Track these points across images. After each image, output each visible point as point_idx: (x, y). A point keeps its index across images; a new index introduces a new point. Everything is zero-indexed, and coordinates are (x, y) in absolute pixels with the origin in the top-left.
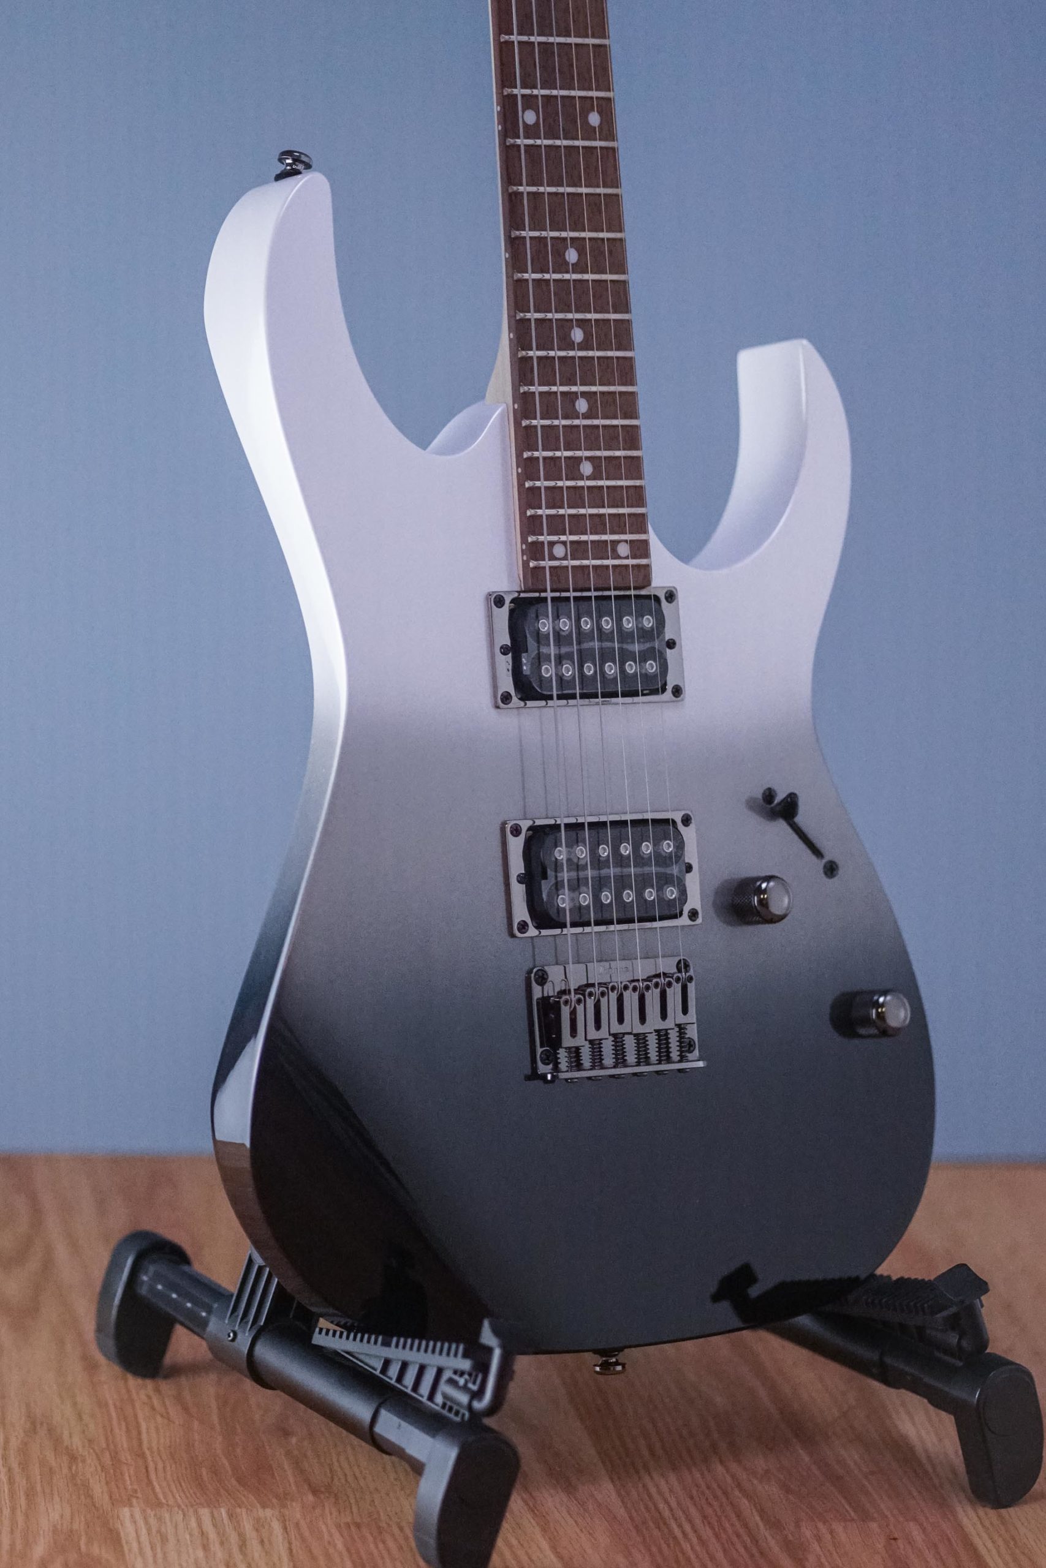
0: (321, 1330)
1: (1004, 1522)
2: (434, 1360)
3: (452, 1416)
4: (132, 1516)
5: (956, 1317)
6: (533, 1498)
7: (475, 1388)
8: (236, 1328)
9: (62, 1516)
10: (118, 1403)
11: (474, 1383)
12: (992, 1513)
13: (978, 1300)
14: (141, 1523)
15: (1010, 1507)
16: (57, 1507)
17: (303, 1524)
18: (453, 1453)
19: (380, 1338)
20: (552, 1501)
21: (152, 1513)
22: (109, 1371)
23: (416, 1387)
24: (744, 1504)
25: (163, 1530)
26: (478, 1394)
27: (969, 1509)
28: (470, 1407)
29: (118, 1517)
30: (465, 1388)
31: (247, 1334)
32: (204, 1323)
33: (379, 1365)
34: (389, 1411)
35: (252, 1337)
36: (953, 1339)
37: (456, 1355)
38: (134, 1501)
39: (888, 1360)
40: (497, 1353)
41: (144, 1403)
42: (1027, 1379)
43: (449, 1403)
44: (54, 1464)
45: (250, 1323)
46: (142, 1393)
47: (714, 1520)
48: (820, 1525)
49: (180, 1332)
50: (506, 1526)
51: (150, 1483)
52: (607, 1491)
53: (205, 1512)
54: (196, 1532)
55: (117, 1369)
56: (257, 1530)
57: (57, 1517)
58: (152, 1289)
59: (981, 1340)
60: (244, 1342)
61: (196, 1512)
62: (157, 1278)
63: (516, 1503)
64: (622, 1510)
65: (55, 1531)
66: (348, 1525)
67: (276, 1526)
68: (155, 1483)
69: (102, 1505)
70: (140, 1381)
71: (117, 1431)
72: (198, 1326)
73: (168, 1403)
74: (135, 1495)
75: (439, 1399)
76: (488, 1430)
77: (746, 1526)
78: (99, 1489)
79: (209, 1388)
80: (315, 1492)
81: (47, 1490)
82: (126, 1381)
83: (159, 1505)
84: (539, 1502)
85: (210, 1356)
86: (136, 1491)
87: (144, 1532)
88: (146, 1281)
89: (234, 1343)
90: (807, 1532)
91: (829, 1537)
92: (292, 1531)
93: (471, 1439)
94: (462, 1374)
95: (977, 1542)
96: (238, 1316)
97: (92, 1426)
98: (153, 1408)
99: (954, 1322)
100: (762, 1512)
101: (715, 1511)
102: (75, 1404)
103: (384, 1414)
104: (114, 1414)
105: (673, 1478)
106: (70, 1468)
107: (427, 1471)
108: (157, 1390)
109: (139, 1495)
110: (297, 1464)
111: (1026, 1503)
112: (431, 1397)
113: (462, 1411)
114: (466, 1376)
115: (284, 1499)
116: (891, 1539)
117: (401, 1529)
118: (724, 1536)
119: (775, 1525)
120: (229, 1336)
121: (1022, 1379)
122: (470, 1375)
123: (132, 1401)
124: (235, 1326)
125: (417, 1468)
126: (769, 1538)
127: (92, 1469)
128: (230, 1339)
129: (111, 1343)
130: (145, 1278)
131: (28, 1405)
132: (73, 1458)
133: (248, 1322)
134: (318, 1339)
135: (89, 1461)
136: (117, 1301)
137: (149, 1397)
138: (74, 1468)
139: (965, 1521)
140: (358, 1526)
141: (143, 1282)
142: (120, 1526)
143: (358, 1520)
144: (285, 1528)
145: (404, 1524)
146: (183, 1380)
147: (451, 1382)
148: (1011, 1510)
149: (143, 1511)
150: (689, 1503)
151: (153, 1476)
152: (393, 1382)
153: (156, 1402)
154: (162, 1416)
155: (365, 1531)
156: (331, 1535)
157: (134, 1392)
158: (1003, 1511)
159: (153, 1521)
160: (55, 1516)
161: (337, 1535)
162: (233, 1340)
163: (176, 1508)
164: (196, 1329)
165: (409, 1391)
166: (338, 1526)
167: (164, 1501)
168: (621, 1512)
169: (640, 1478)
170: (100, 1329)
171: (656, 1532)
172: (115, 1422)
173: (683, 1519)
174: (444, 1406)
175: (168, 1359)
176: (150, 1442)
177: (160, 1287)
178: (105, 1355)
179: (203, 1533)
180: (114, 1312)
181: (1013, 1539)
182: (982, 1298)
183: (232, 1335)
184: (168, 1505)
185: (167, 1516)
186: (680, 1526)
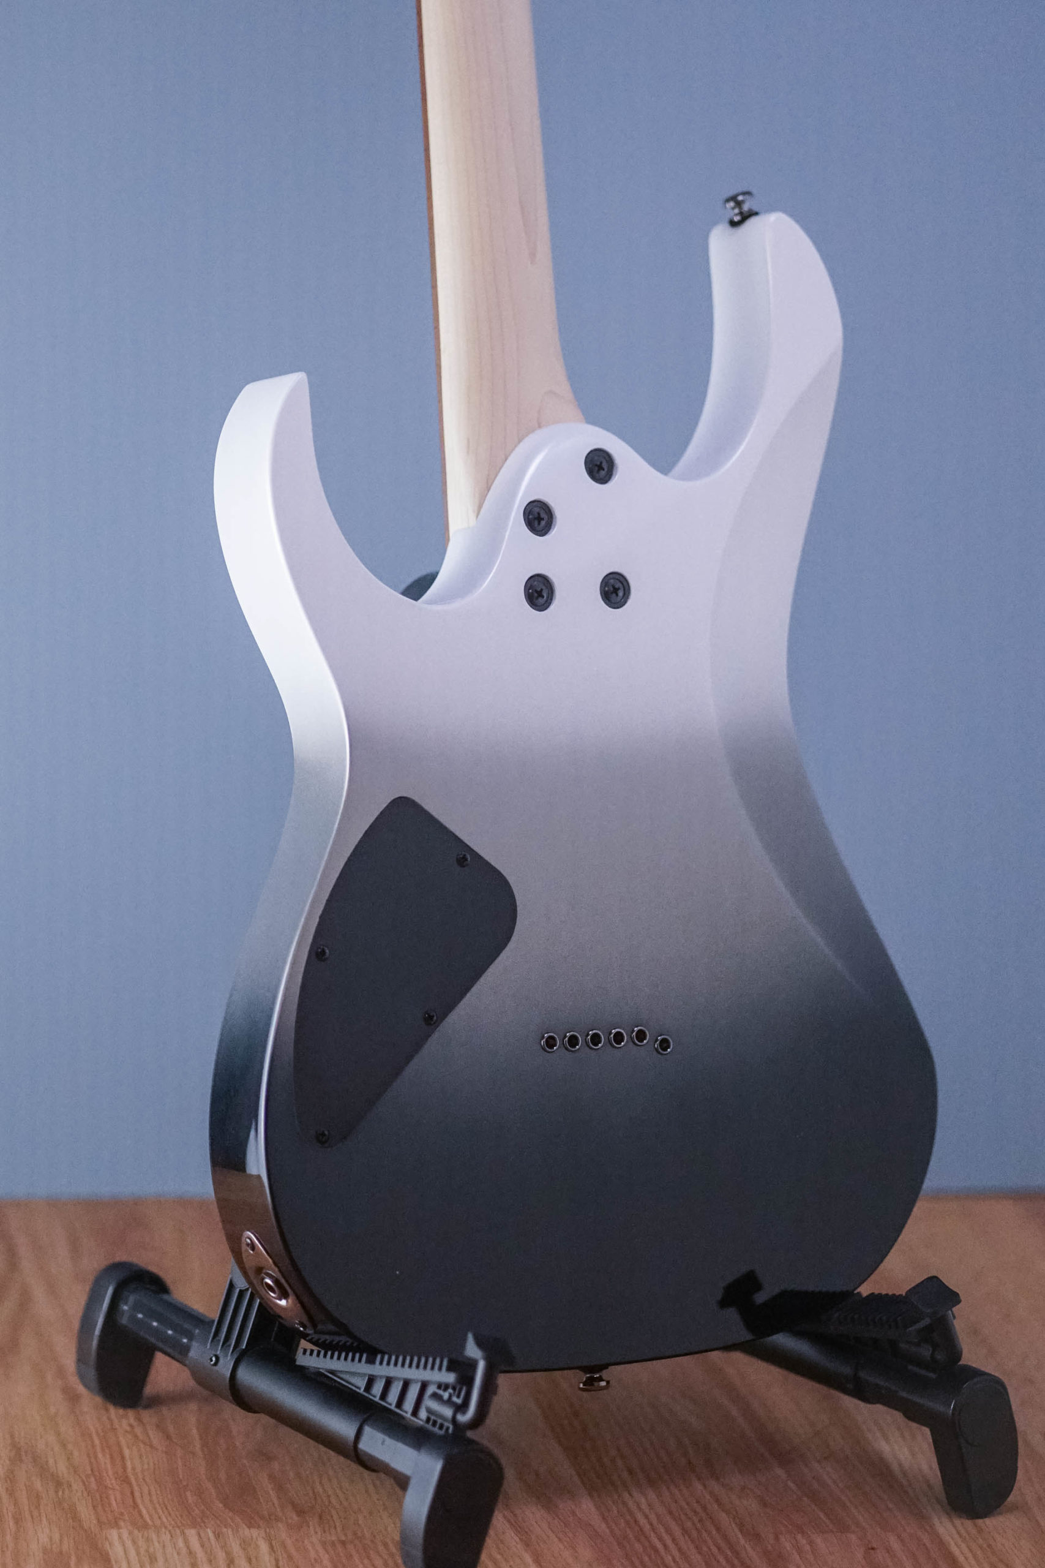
0: (305, 1351)
1: (980, 1531)
2: (417, 1374)
3: (436, 1430)
4: (120, 1537)
5: (929, 1329)
6: (515, 1515)
7: (459, 1401)
8: (218, 1353)
9: (51, 1539)
10: (100, 1431)
11: (458, 1397)
12: (969, 1523)
13: (950, 1312)
14: (129, 1544)
15: (986, 1517)
16: (47, 1531)
17: (289, 1542)
18: (438, 1466)
19: (365, 1356)
20: (534, 1516)
21: (140, 1535)
22: (90, 1401)
23: (400, 1404)
24: (723, 1518)
25: (151, 1550)
26: (463, 1407)
27: (945, 1519)
28: (454, 1420)
29: (106, 1538)
30: (449, 1402)
31: (229, 1358)
32: (185, 1350)
33: (361, 1383)
34: (373, 1428)
35: (234, 1360)
36: (926, 1352)
37: (440, 1369)
38: (122, 1523)
39: (862, 1374)
40: (481, 1365)
41: (127, 1432)
42: (1002, 1390)
43: (433, 1418)
44: (40, 1488)
45: (232, 1346)
46: (124, 1422)
47: (694, 1534)
48: (799, 1537)
49: (160, 1358)
50: (489, 1542)
51: (135, 1505)
52: (587, 1507)
53: (191, 1533)
54: (184, 1551)
55: (98, 1400)
56: (244, 1549)
57: (46, 1540)
58: (133, 1318)
59: (955, 1353)
60: (225, 1367)
61: (183, 1533)
62: (136, 1307)
63: (499, 1521)
64: (604, 1526)
65: (45, 1551)
66: (333, 1544)
67: (264, 1547)
68: (141, 1507)
69: (90, 1528)
70: (121, 1411)
71: (100, 1455)
72: (179, 1353)
73: (150, 1433)
74: (121, 1517)
75: (423, 1414)
76: (471, 1442)
77: (725, 1538)
78: (85, 1512)
79: (191, 1416)
80: (300, 1512)
81: (36, 1513)
82: (107, 1410)
83: (146, 1526)
84: (520, 1519)
85: (192, 1383)
86: (122, 1514)
87: (132, 1553)
88: (127, 1311)
89: (217, 1367)
90: (787, 1544)
91: (808, 1548)
92: (279, 1551)
93: (456, 1450)
94: (446, 1387)
95: (954, 1549)
96: (219, 1341)
97: (76, 1453)
98: (136, 1436)
99: (926, 1334)
100: (741, 1526)
101: (694, 1524)
102: (58, 1434)
103: (368, 1430)
104: (97, 1442)
105: (652, 1495)
106: (57, 1492)
107: (413, 1483)
108: (139, 1420)
109: (126, 1517)
110: (280, 1488)
111: (1001, 1514)
112: (415, 1413)
113: (446, 1424)
114: (450, 1391)
115: (270, 1520)
116: (869, 1549)
117: (385, 1545)
118: (705, 1549)
119: (755, 1537)
120: (212, 1361)
121: (996, 1390)
122: (454, 1389)
123: (114, 1430)
124: (217, 1350)
125: (402, 1482)
126: (749, 1549)
127: (79, 1494)
128: (212, 1363)
129: (92, 1373)
130: (125, 1308)
131: (12, 1436)
132: (58, 1484)
133: (230, 1346)
134: (302, 1360)
135: (75, 1487)
136: (97, 1332)
137: (131, 1426)
138: (60, 1493)
139: (941, 1530)
140: (343, 1543)
141: (123, 1311)
142: (108, 1548)
143: (343, 1538)
144: (272, 1547)
145: (388, 1541)
146: (165, 1410)
147: (435, 1396)
148: (987, 1521)
149: (130, 1533)
150: (668, 1519)
151: (139, 1501)
152: (377, 1399)
153: (138, 1430)
154: (145, 1444)
155: (350, 1547)
156: (317, 1552)
157: (116, 1421)
158: (980, 1522)
159: (141, 1542)
160: (44, 1539)
161: (321, 1552)
162: (216, 1364)
163: (163, 1530)
164: (177, 1356)
165: (393, 1407)
166: (324, 1544)
167: (150, 1523)
168: (602, 1527)
169: (619, 1496)
170: (81, 1360)
171: (637, 1546)
172: (98, 1449)
173: (662, 1530)
174: (428, 1420)
175: (149, 1390)
176: (134, 1469)
177: (140, 1316)
178: (86, 1386)
179: (190, 1553)
180: (95, 1343)
181: (989, 1546)
182: (954, 1309)
183: (214, 1359)
184: (155, 1527)
185: (154, 1537)
186: (660, 1539)
